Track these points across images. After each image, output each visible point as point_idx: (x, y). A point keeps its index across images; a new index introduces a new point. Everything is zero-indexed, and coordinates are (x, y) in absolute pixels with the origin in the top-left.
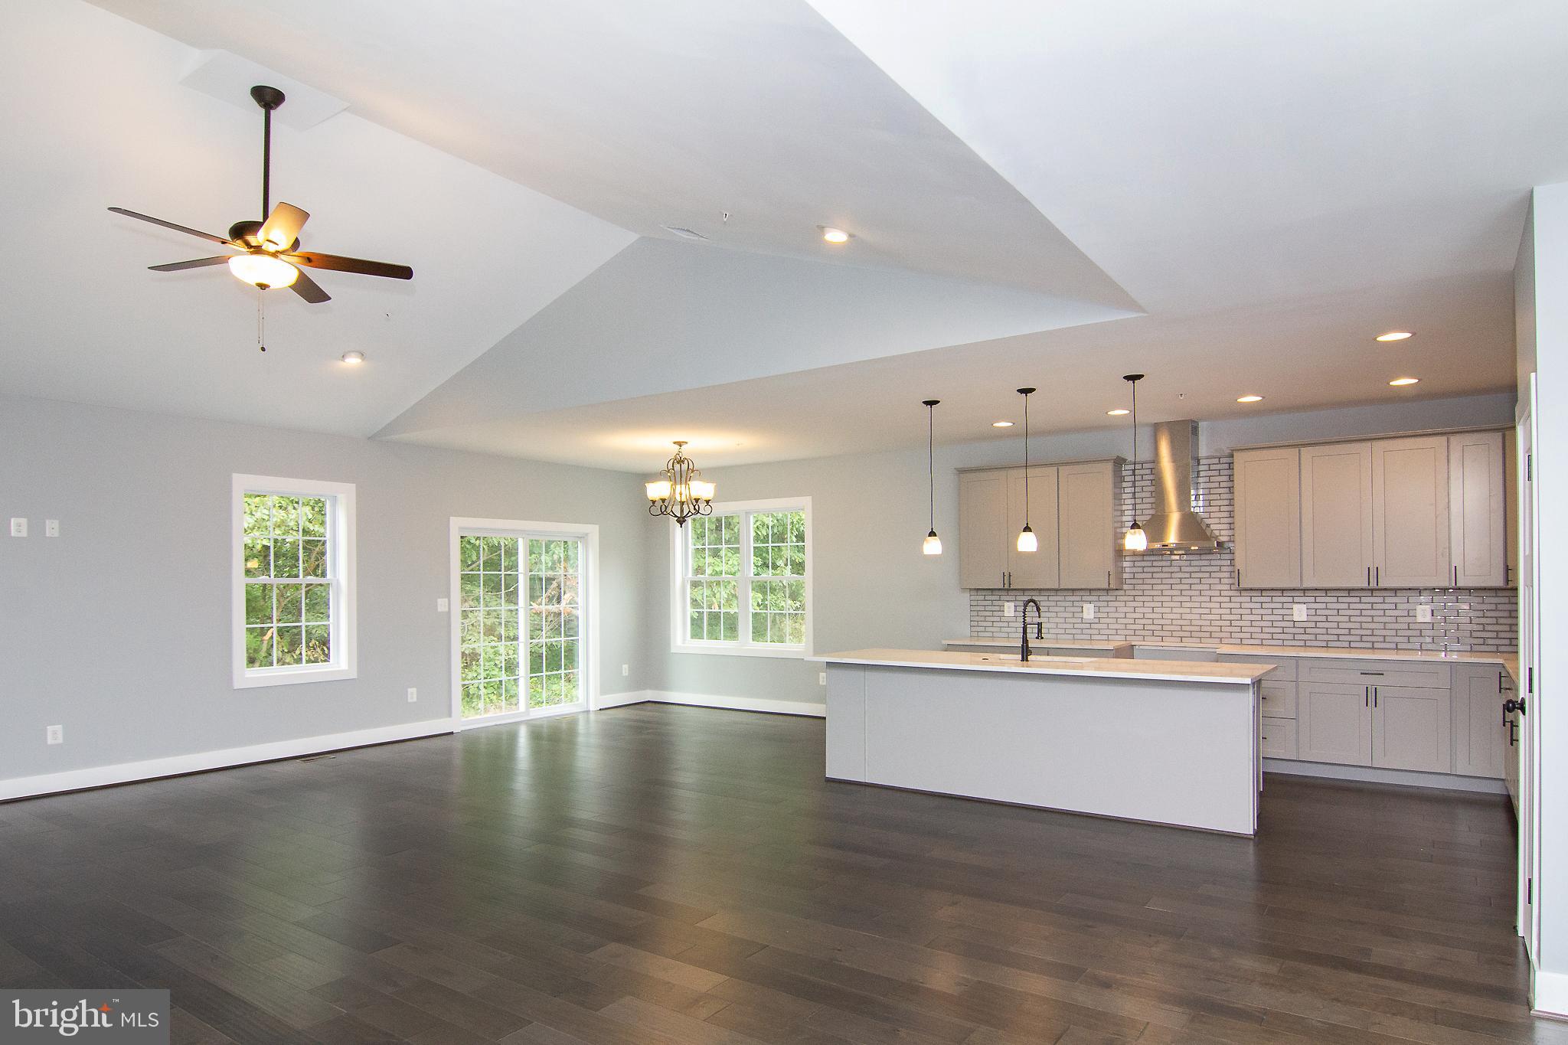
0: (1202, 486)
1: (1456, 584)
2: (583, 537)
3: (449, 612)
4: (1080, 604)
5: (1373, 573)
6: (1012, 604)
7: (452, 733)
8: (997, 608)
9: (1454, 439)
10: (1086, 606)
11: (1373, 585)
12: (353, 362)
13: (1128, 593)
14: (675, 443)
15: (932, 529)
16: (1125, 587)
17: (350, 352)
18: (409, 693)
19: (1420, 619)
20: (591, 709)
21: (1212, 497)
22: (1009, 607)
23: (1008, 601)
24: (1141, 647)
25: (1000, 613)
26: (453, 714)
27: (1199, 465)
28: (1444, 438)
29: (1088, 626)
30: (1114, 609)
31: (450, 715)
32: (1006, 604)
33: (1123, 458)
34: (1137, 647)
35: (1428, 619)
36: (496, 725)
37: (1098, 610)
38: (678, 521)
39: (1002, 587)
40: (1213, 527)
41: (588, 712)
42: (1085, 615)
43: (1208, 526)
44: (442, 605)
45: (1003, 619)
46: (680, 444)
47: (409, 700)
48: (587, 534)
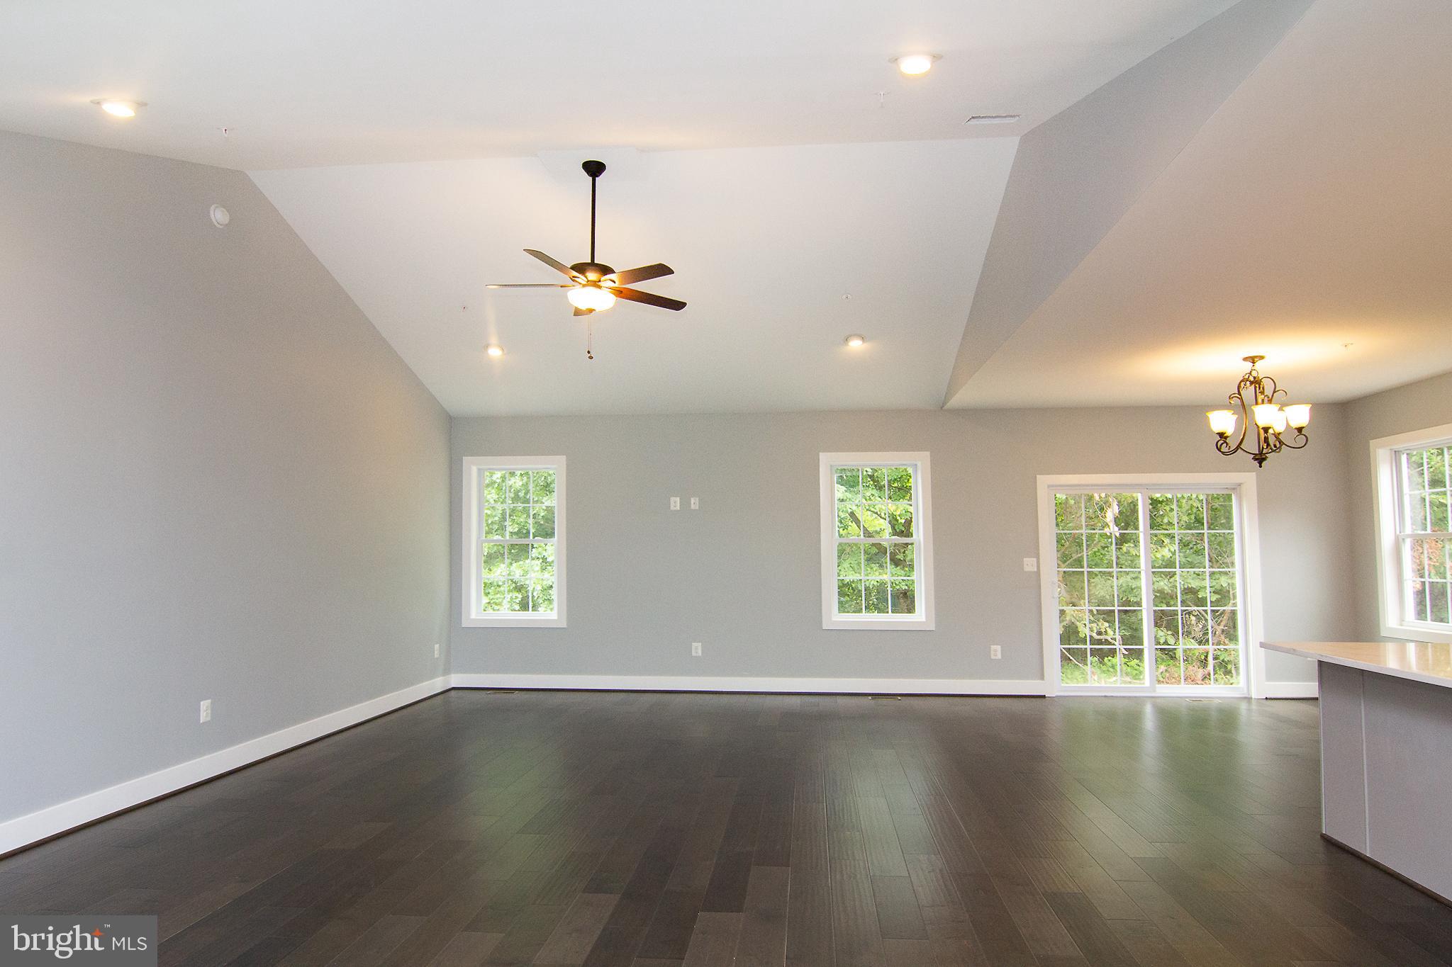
2: (1237, 487)
3: (1038, 573)
7: (1044, 697)
12: (856, 345)
14: (1245, 359)
17: (851, 336)
18: (992, 649)
20: (1253, 697)
26: (1045, 678)
31: (1042, 677)
36: (1105, 696)
38: (1255, 459)
41: (1249, 699)
44: (1029, 564)
46: (1253, 360)
47: (993, 657)
48: (1240, 485)
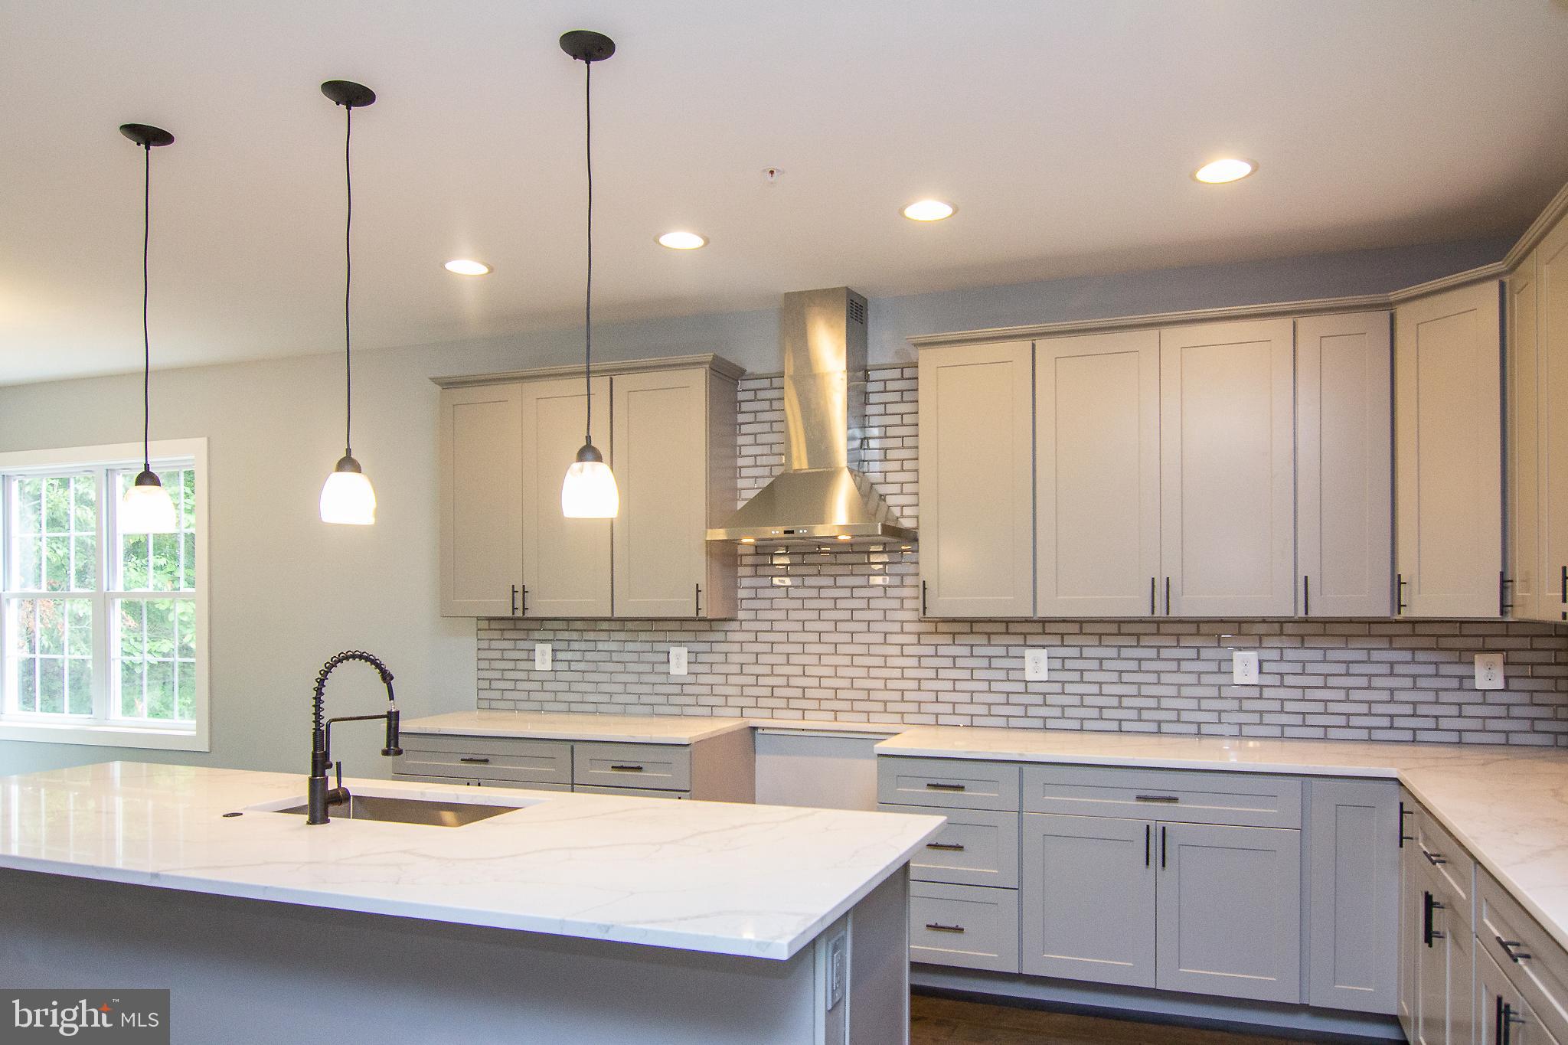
0: (874, 421)
1: (1306, 613)
4: (669, 648)
5: (1160, 590)
8: (523, 655)
9: (1304, 322)
10: (674, 652)
11: (1160, 612)
13: (746, 626)
16: (741, 615)
19: (1238, 678)
21: (889, 443)
22: (543, 653)
24: (766, 732)
25: (527, 664)
27: (867, 379)
28: (1288, 322)
29: (676, 689)
30: (721, 658)
32: (539, 647)
33: (740, 368)
34: (760, 731)
35: (1254, 678)
37: (695, 658)
40: (890, 500)
42: (673, 670)
43: (882, 497)
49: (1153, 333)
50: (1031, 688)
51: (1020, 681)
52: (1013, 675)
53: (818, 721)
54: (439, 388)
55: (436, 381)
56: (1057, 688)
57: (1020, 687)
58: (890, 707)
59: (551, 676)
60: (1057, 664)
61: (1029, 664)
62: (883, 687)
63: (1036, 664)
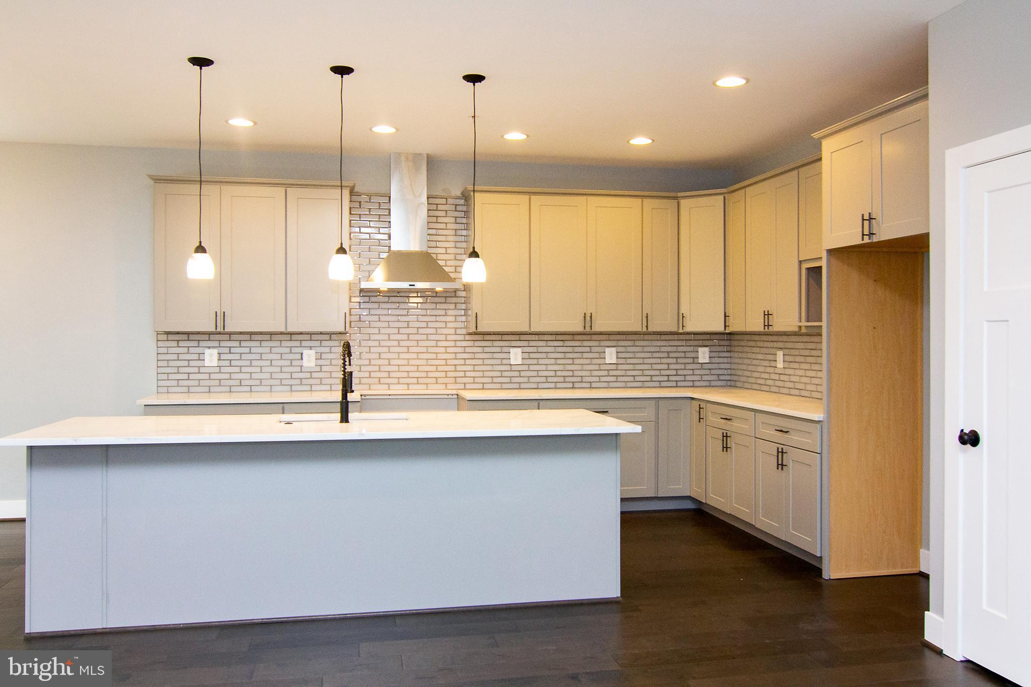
4: (299, 350)
6: (215, 352)
8: (195, 357)
10: (306, 352)
13: (353, 337)
15: (200, 242)
22: (211, 355)
23: (209, 348)
24: (367, 397)
25: (199, 363)
29: (307, 375)
32: (207, 351)
34: (363, 397)
37: (320, 357)
39: (214, 330)
42: (305, 363)
45: (202, 370)
49: (585, 198)
50: (514, 368)
51: (508, 365)
52: (505, 362)
53: (398, 390)
54: (152, 182)
55: (151, 177)
56: (526, 367)
57: (508, 368)
58: (440, 380)
59: (217, 370)
60: (526, 355)
61: (512, 356)
62: (435, 370)
63: (516, 356)
